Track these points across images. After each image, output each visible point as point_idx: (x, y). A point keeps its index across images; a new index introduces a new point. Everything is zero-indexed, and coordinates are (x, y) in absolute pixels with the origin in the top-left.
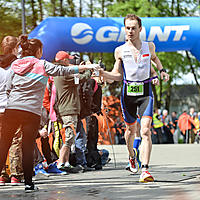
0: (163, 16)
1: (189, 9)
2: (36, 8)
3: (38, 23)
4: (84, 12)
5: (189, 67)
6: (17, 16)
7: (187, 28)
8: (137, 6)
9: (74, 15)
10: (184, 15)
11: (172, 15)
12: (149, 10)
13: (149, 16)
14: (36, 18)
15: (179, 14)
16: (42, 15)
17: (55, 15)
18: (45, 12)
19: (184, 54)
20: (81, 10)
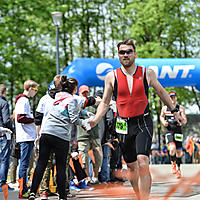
0: (173, 57)
1: (194, 52)
2: (68, 50)
3: (69, 63)
4: (107, 54)
5: (194, 100)
6: (52, 57)
7: (192, 67)
8: (152, 49)
9: (99, 57)
10: (190, 57)
11: (180, 57)
12: (161, 52)
13: (161, 57)
14: (67, 59)
15: (186, 56)
16: (72, 56)
17: (83, 56)
18: (75, 54)
19: (190, 88)
20: (104, 52)
